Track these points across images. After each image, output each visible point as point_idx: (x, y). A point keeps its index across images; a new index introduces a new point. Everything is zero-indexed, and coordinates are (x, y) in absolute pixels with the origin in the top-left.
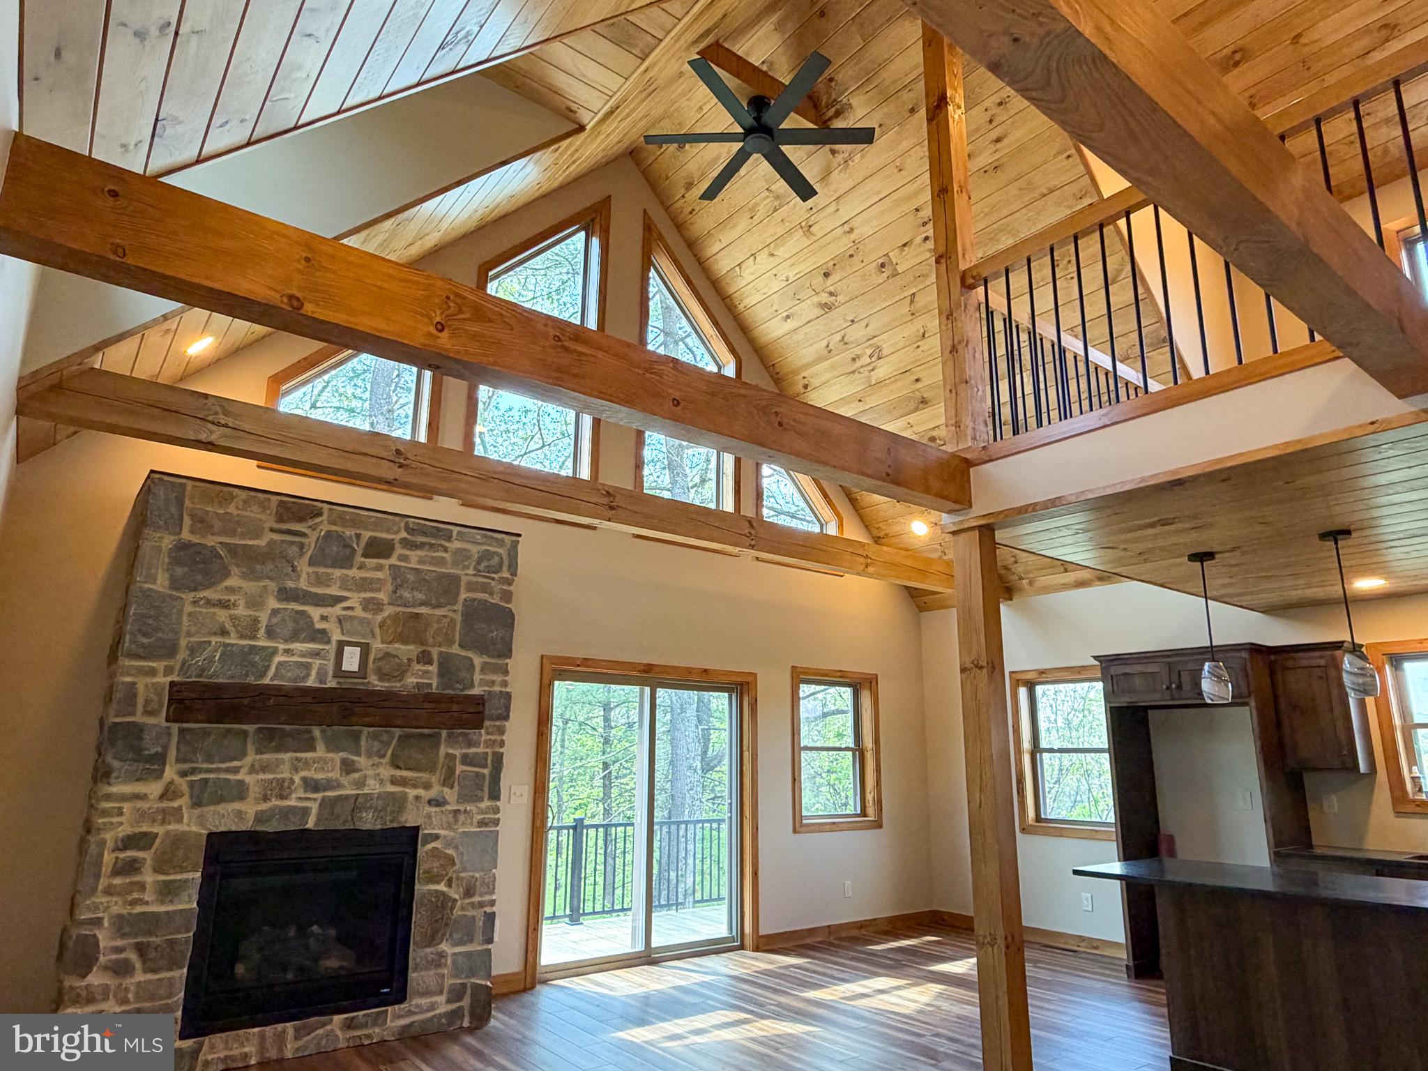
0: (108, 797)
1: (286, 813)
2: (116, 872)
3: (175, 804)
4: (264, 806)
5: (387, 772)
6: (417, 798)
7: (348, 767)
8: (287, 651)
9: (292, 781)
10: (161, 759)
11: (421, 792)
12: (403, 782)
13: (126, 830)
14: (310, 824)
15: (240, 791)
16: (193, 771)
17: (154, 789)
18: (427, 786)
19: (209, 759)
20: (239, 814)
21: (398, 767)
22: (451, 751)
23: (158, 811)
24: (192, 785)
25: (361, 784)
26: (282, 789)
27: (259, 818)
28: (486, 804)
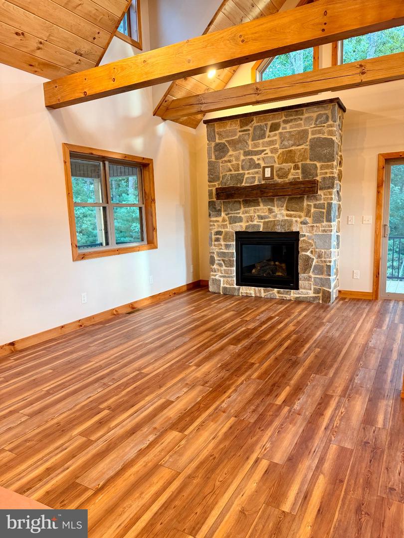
0: (211, 221)
1: (254, 226)
3: (225, 223)
4: (247, 224)
5: (285, 212)
6: (296, 221)
7: (270, 211)
8: (248, 173)
9: (255, 216)
10: (220, 211)
11: (298, 219)
12: (290, 216)
13: (216, 230)
14: (261, 230)
15: (240, 219)
16: (228, 214)
17: (220, 219)
18: (300, 217)
19: (231, 210)
20: (241, 226)
21: (288, 210)
22: (309, 203)
23: (222, 225)
24: (229, 217)
25: (275, 216)
26: (251, 219)
27: (247, 227)
28: (325, 223)
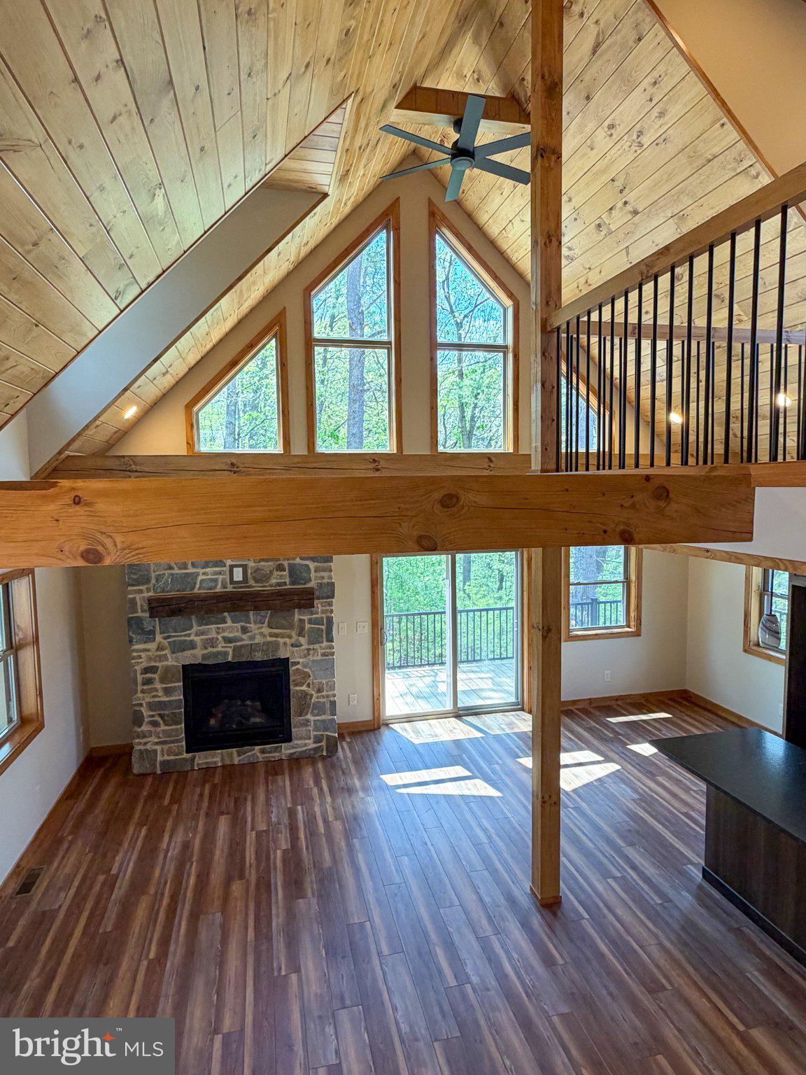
0: (134, 651)
1: (217, 654)
2: (144, 684)
3: (164, 653)
4: (205, 652)
5: (266, 630)
6: (285, 644)
7: (244, 630)
8: (204, 574)
9: (218, 639)
10: (153, 632)
11: (287, 640)
12: (276, 636)
13: (145, 664)
14: (230, 659)
15: (192, 645)
16: (169, 637)
17: (152, 646)
18: (290, 637)
19: (176, 632)
20: (194, 656)
21: (271, 628)
22: (302, 617)
23: (156, 656)
24: (169, 643)
25: (252, 638)
26: (212, 643)
27: (204, 657)
28: (325, 644)
